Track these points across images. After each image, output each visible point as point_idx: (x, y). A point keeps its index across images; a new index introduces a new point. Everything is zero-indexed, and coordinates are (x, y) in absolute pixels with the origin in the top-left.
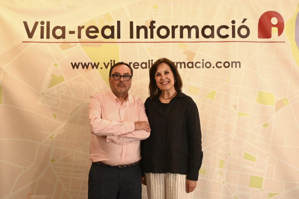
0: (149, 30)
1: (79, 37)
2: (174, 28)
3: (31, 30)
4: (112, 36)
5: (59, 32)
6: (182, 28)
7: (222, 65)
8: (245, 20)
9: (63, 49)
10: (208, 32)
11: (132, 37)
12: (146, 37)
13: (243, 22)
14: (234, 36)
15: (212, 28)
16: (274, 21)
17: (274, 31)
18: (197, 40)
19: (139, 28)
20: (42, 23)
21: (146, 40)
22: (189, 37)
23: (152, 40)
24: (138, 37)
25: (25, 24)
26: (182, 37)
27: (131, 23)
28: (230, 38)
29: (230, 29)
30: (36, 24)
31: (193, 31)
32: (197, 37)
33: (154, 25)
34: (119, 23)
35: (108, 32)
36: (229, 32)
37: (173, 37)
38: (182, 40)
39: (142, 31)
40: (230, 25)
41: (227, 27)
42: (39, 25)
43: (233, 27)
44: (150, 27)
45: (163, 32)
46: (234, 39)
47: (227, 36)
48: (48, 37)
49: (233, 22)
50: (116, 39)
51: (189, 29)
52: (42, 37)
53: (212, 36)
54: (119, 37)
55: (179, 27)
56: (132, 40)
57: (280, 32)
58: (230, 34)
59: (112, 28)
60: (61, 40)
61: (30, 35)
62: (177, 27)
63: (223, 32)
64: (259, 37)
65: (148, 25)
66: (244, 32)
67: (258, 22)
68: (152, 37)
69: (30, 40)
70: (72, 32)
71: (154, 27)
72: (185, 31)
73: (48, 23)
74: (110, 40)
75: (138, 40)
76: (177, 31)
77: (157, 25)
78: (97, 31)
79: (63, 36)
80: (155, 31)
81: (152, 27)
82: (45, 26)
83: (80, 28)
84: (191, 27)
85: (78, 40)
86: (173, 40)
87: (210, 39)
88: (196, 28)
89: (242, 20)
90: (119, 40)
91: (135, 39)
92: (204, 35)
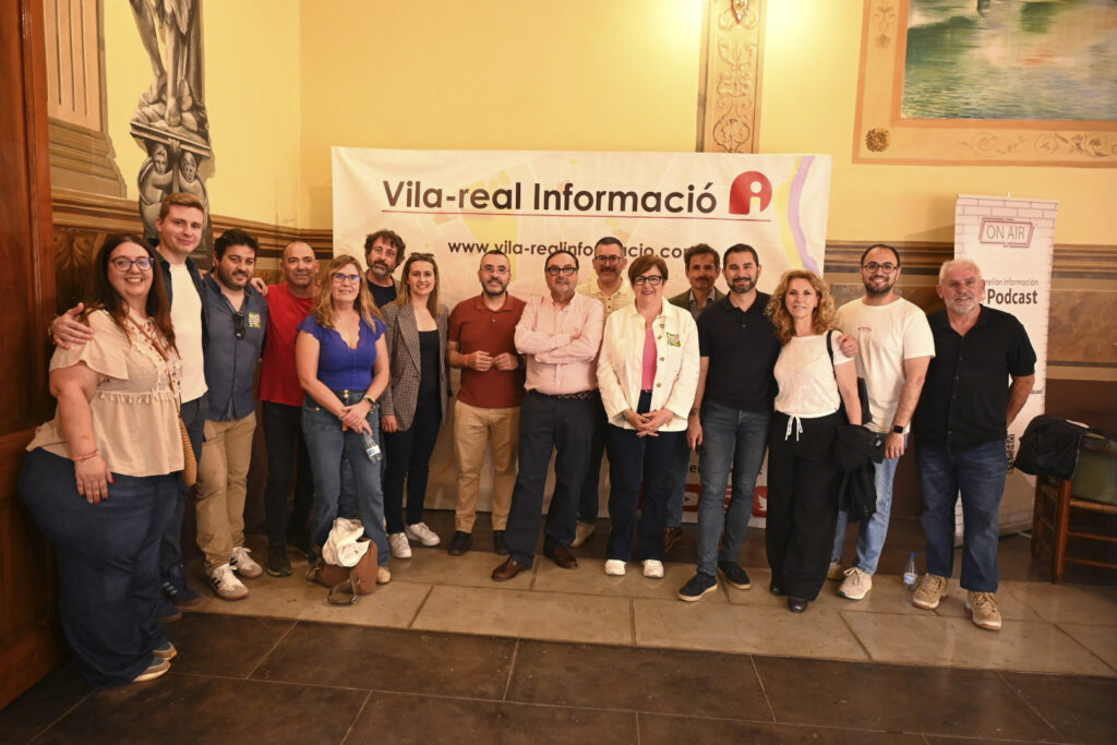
0: (563, 198)
1: (461, 205)
2: (600, 195)
3: (393, 194)
4: (508, 205)
5: (432, 198)
6: (612, 195)
7: (670, 253)
8: (709, 185)
9: (438, 222)
10: (651, 202)
11: (537, 207)
12: (558, 207)
13: (707, 188)
14: (690, 210)
15: (658, 196)
16: (756, 187)
17: (755, 203)
18: (635, 214)
19: (547, 194)
20: (410, 184)
21: (558, 212)
22: (623, 208)
23: (567, 212)
24: (546, 207)
25: (386, 184)
26: (611, 208)
27: (537, 186)
28: (685, 212)
29: (686, 199)
30: (401, 184)
31: (629, 200)
32: (635, 209)
33: (571, 189)
34: (518, 185)
35: (502, 199)
36: (684, 203)
37: (598, 208)
38: (611, 213)
39: (552, 198)
40: (686, 193)
41: (680, 196)
42: (405, 187)
43: (691, 196)
44: (564, 193)
45: (584, 201)
46: (690, 215)
47: (680, 209)
48: (417, 205)
49: (691, 188)
50: (513, 209)
51: (623, 196)
52: (409, 204)
53: (657, 208)
54: (518, 207)
55: (607, 194)
56: (537, 212)
57: (764, 205)
58: (685, 207)
59: (508, 193)
60: (436, 209)
61: (393, 202)
62: (604, 193)
63: (674, 203)
64: (731, 212)
65: (561, 190)
66: (706, 203)
67: (730, 188)
68: (567, 208)
69: (393, 208)
70: (451, 199)
71: (571, 193)
72: (617, 200)
73: (418, 184)
74: (506, 210)
75: (545, 212)
76: (605, 200)
77: (575, 190)
78: (487, 197)
79: (438, 204)
80: (572, 198)
81: (567, 193)
82: (414, 188)
83: (462, 193)
84: (625, 193)
85: (459, 210)
86: (598, 213)
87: (654, 213)
88: (634, 195)
89: (705, 185)
90: (518, 211)
91: (541, 209)
92: (646, 208)
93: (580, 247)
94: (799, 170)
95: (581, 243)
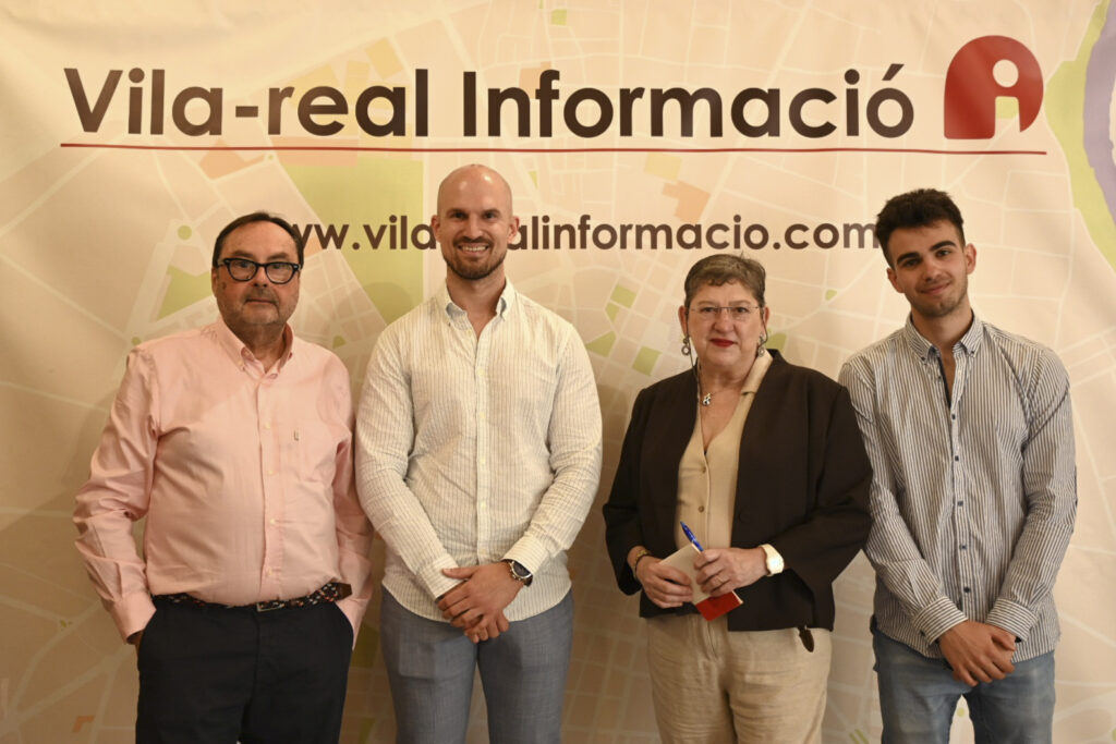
0: (535, 106)
1: (274, 128)
2: (628, 97)
3: (92, 104)
4: (397, 126)
5: (198, 111)
6: (659, 98)
7: (808, 237)
8: (894, 70)
9: (213, 172)
10: (756, 113)
11: (470, 129)
12: (524, 130)
13: (889, 76)
14: (853, 129)
15: (772, 98)
16: (1006, 73)
17: (1006, 110)
18: (717, 142)
19: (496, 97)
20: (137, 75)
21: (524, 142)
22: (687, 130)
23: (546, 142)
24: (494, 129)
25: (73, 77)
26: (657, 129)
27: (470, 79)
28: (839, 137)
29: (841, 102)
30: (114, 77)
31: (702, 109)
32: (716, 130)
33: (555, 85)
34: (422, 76)
35: (381, 111)
36: (837, 113)
37: (626, 129)
38: (657, 142)
39: (509, 108)
40: (840, 89)
41: (827, 97)
42: (125, 85)
43: (852, 97)
44: (539, 94)
45: (588, 113)
46: (852, 141)
47: (827, 129)
48: (157, 128)
49: (852, 76)
50: (410, 137)
51: (686, 100)
52: (135, 127)
53: (772, 127)
54: (422, 130)
55: (647, 95)
56: (470, 142)
57: (1028, 116)
58: (841, 123)
59: (397, 96)
60: (207, 139)
61: (91, 120)
62: (639, 92)
63: (813, 113)
64: (949, 134)
65: (531, 88)
66: (890, 113)
67: (943, 77)
68: (546, 130)
69: (90, 137)
70: (246, 112)
71: (556, 94)
72: (672, 108)
73: (159, 76)
74: (390, 140)
75: (492, 142)
76: (642, 109)
77: (565, 87)
78: (341, 107)
79: (214, 126)
80: (558, 107)
81: (547, 94)
82: (146, 86)
83: (276, 97)
84: (691, 93)
85: (269, 140)
86: (626, 142)
87: (765, 140)
88: (713, 97)
89: (885, 70)
90: (424, 142)
91: (482, 137)
92: (742, 126)
93: (584, 227)
94: (1103, 32)
95: (585, 218)
